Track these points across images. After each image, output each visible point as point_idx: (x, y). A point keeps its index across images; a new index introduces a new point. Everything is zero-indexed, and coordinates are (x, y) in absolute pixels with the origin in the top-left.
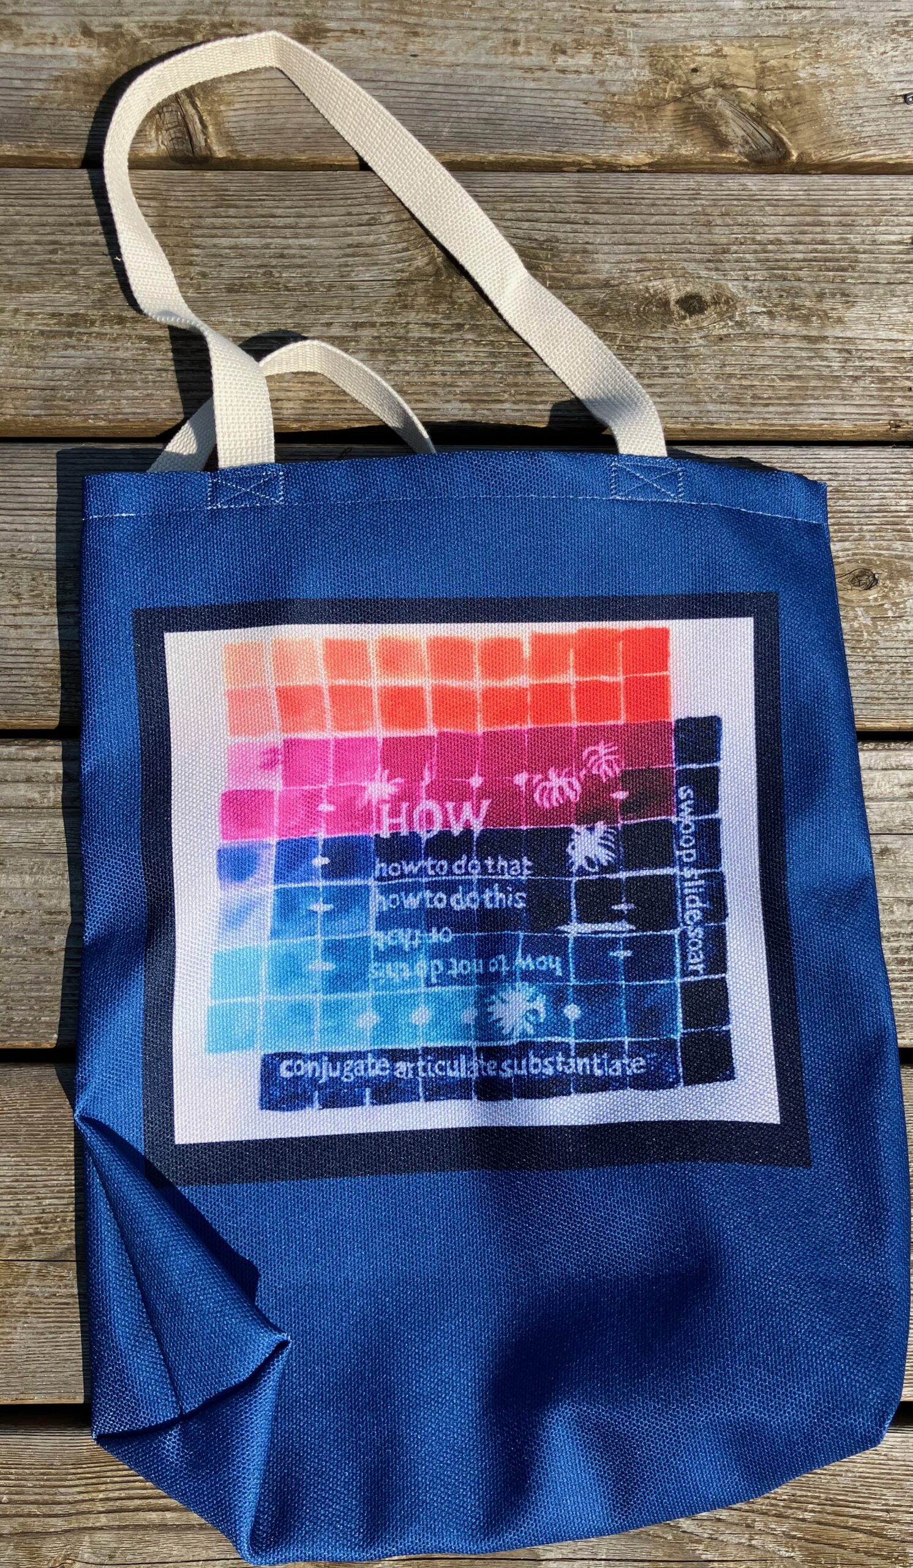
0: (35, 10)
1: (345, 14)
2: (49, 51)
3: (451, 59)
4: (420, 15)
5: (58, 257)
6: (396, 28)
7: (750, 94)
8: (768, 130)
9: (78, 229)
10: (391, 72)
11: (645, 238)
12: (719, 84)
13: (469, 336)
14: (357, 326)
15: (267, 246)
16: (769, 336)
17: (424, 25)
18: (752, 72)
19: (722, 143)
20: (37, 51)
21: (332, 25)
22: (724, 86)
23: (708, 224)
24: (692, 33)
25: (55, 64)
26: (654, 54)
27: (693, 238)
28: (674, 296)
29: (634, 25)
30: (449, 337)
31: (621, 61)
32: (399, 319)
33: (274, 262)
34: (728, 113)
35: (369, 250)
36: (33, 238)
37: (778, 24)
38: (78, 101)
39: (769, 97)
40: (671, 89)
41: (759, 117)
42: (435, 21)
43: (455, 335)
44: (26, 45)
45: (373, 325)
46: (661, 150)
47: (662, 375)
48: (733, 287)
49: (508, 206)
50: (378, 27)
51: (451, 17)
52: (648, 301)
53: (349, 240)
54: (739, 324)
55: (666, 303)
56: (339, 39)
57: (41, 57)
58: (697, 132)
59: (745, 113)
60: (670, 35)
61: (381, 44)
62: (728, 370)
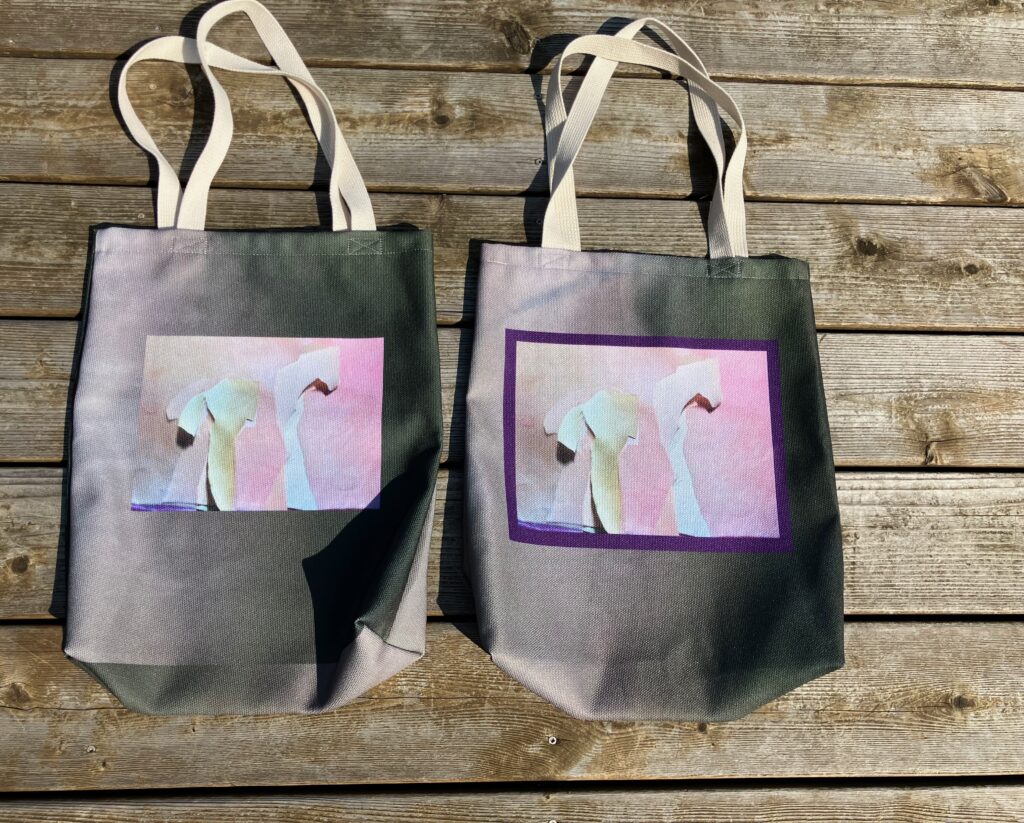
0: (656, 124)
1: (798, 130)
2: (665, 144)
3: (848, 152)
4: (832, 131)
5: (682, 242)
6: (822, 137)
7: (986, 170)
8: (997, 187)
9: (689, 229)
10: (822, 157)
11: (946, 238)
12: (972, 165)
13: (872, 283)
14: (822, 277)
15: (776, 239)
16: (1008, 285)
17: (834, 135)
18: (986, 160)
19: (977, 193)
20: (660, 144)
21: (793, 135)
22: (974, 167)
23: (975, 231)
24: (957, 141)
25: (669, 150)
26: (941, 150)
27: (968, 237)
28: (963, 265)
29: (930, 137)
30: (863, 283)
31: (926, 154)
32: (840, 275)
33: (780, 246)
34: (977, 179)
35: (823, 241)
36: (669, 233)
37: (995, 138)
38: (681, 169)
39: (994, 172)
40: (950, 167)
41: (991, 181)
42: (839, 134)
43: (866, 283)
44: (655, 141)
45: (829, 277)
46: (948, 196)
47: (962, 303)
48: (989, 261)
49: (883, 222)
50: (814, 136)
51: (847, 132)
52: (951, 268)
53: (813, 237)
54: (994, 279)
55: (960, 269)
56: (796, 141)
57: (662, 147)
58: (965, 188)
59: (984, 179)
60: (947, 142)
61: (816, 144)
62: (991, 300)
